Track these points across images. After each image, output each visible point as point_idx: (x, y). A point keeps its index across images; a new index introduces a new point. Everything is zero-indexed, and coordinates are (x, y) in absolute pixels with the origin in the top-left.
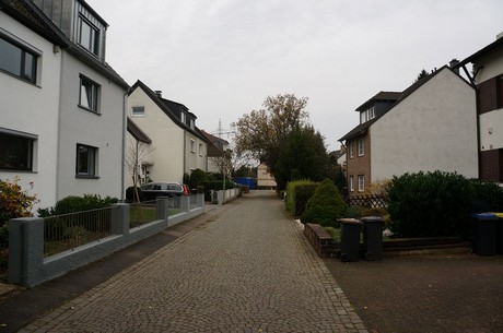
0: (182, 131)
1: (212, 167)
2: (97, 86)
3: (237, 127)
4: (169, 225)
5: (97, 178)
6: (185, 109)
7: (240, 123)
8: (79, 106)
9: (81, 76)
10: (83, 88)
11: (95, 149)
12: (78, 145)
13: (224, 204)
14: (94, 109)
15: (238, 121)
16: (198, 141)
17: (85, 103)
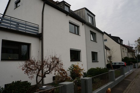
0: (120, 45)
1: (130, 56)
2: (95, 34)
3: (137, 42)
5: (98, 62)
6: (119, 38)
8: (91, 40)
9: (91, 31)
10: (91, 35)
11: (96, 53)
12: (92, 52)
13: (138, 68)
14: (95, 40)
15: (137, 40)
16: (125, 48)
17: (92, 39)
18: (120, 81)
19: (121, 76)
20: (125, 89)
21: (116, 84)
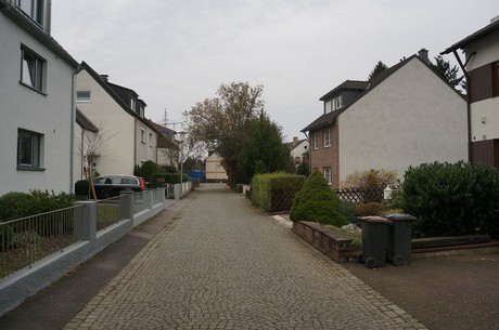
0: (133, 118)
1: (163, 160)
2: (42, 61)
3: (189, 116)
4: (135, 225)
5: (43, 170)
6: (135, 95)
7: (193, 112)
8: (21, 83)
9: (23, 47)
10: (25, 62)
11: (40, 136)
12: (19, 129)
13: (181, 198)
14: (38, 86)
15: (190, 110)
16: (148, 131)
17: (27, 80)
18: (113, 240)
19: (121, 223)
20: (124, 263)
21: (97, 251)
